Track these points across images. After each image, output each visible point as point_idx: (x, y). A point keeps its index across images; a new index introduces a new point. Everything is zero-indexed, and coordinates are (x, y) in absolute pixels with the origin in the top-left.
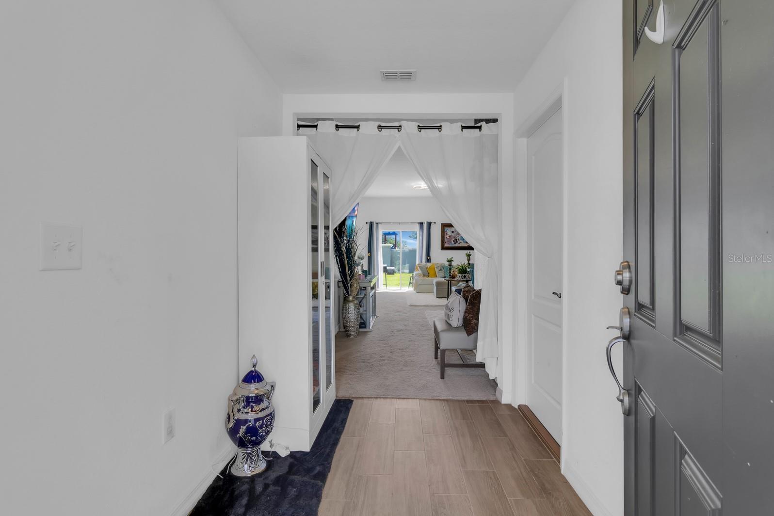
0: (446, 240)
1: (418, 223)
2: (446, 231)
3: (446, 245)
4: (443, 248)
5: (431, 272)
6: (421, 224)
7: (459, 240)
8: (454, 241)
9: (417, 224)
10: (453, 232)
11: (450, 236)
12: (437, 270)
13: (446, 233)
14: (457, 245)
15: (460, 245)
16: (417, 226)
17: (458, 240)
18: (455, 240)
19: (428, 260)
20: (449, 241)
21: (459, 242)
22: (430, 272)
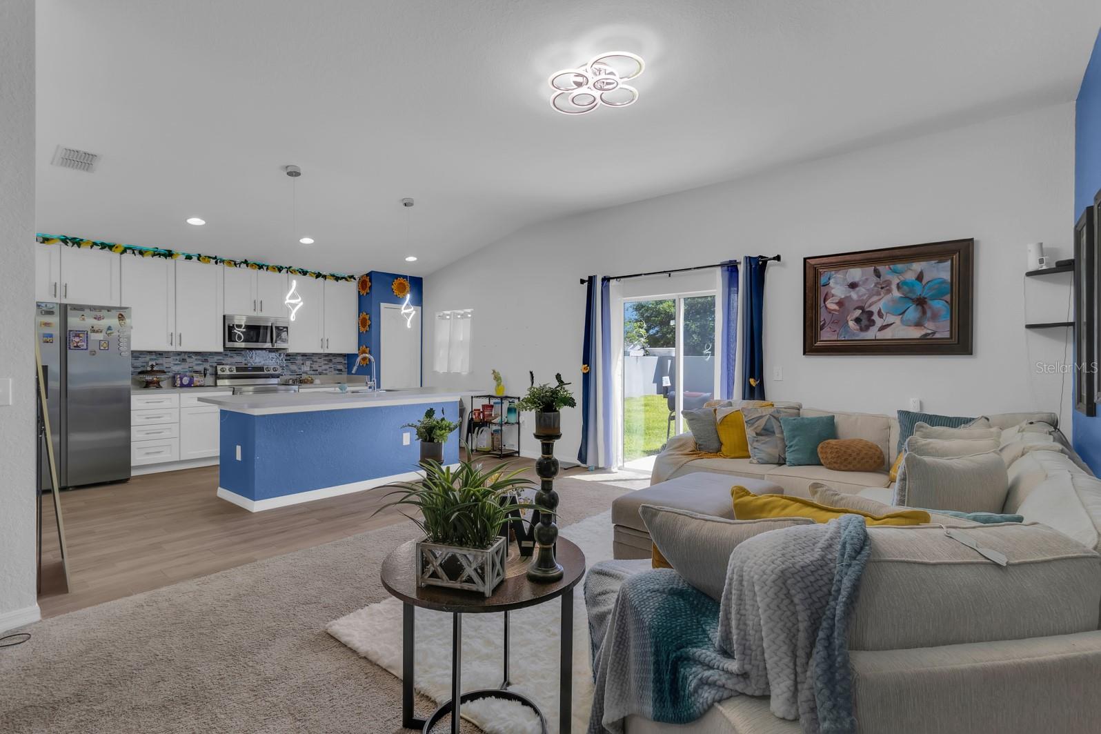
0: (823, 316)
1: (722, 265)
2: (826, 285)
3: (826, 336)
4: (812, 347)
5: (728, 437)
6: (731, 268)
7: (880, 314)
8: (858, 320)
9: (719, 269)
10: (853, 286)
11: (840, 303)
12: (750, 433)
13: (823, 291)
14: (872, 334)
15: (888, 334)
16: (718, 277)
17: (875, 317)
18: (864, 318)
19: (755, 391)
20: (840, 322)
21: (879, 322)
22: (723, 438)
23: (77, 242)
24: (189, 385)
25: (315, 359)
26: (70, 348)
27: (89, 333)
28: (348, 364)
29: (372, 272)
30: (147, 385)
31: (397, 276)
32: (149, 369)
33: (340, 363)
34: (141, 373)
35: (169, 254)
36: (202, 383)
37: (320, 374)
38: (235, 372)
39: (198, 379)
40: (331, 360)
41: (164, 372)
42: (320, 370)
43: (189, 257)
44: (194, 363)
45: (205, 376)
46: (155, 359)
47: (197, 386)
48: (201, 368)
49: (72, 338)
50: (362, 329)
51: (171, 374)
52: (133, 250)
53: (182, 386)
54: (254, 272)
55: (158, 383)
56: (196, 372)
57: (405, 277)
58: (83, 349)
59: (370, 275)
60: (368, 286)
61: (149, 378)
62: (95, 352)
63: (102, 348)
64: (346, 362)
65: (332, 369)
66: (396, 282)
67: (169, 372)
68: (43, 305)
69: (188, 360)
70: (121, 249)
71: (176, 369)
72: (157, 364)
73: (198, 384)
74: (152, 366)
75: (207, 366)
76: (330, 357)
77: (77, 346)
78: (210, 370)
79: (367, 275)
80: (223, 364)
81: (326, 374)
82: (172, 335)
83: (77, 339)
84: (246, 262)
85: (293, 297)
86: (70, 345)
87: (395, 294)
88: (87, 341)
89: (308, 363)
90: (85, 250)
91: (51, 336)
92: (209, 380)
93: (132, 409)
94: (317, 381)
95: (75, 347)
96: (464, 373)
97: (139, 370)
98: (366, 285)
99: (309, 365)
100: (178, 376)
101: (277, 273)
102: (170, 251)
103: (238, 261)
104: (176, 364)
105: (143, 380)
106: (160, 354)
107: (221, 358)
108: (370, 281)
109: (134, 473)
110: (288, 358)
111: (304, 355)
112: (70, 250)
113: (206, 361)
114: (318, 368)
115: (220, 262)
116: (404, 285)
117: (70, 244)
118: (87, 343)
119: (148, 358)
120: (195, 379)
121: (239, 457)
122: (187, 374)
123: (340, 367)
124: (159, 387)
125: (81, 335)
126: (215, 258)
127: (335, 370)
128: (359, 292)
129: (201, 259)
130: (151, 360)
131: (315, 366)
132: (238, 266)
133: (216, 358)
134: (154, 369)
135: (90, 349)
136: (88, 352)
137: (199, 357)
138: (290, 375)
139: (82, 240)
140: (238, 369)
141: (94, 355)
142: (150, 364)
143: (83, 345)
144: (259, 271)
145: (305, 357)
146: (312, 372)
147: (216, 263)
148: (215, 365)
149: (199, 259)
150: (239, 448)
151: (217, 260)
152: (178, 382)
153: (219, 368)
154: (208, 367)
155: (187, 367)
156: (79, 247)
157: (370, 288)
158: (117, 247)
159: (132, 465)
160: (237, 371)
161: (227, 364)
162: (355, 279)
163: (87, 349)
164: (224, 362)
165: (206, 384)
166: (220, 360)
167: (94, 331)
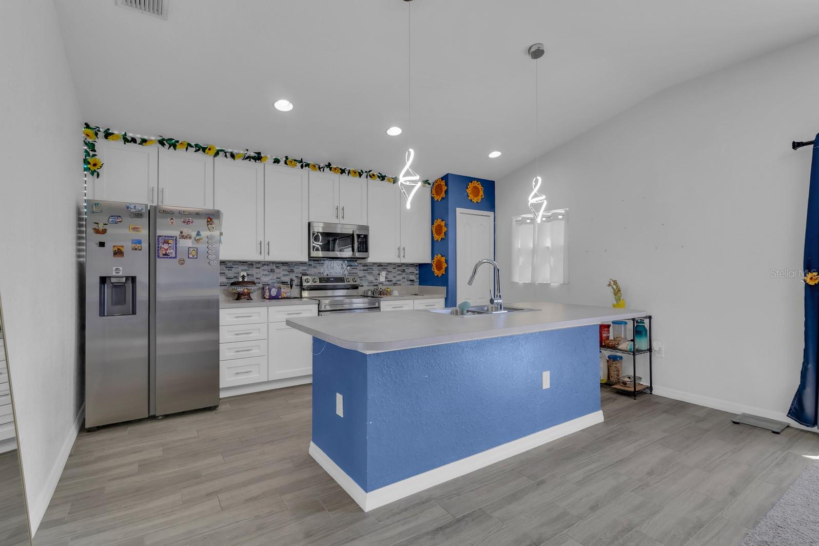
23: (173, 144)
24: (276, 298)
25: (390, 269)
26: (158, 256)
27: (178, 239)
28: (419, 274)
29: (447, 175)
30: (239, 297)
31: (471, 179)
32: (241, 280)
33: (412, 273)
34: (233, 284)
35: (258, 157)
36: (288, 295)
37: (395, 284)
38: (318, 284)
39: (285, 291)
40: (404, 271)
41: (254, 283)
42: (394, 280)
43: (277, 161)
44: (281, 273)
45: (291, 288)
46: (246, 270)
47: (284, 298)
48: (287, 279)
49: (161, 245)
50: (436, 237)
51: (260, 285)
52: (225, 153)
53: (271, 298)
54: (336, 176)
55: (249, 294)
56: (284, 283)
57: (478, 180)
58: (172, 258)
59: (445, 178)
60: (444, 191)
61: (240, 289)
62: (184, 260)
63: (191, 256)
64: (417, 272)
65: (405, 280)
66: (471, 185)
67: (259, 283)
68: (132, 207)
69: (277, 270)
70: (214, 152)
71: (265, 279)
72: (248, 275)
73: (285, 295)
74: (243, 277)
75: (293, 276)
76: (402, 267)
77: (166, 254)
78: (296, 282)
79: (442, 179)
80: (307, 275)
81: (400, 285)
82: (260, 244)
83: (166, 246)
84: (329, 166)
85: (408, 174)
86: (158, 253)
87: (470, 198)
88: (176, 248)
89: (384, 274)
90: (180, 152)
91: (140, 242)
92: (295, 291)
93: (220, 325)
94: (396, 293)
95: (164, 255)
96: (555, 284)
97: (232, 281)
98: (441, 189)
99: (385, 275)
100: (267, 288)
101: (358, 178)
102: (259, 154)
103: (322, 165)
104: (266, 275)
105: (235, 291)
106: (250, 264)
107: (305, 268)
108: (447, 185)
109: (222, 395)
110: (366, 268)
111: (380, 265)
112: (166, 151)
113: (292, 271)
114: (393, 279)
115: (306, 166)
116: (478, 188)
117: (167, 146)
118: (176, 251)
119: (241, 267)
120: (282, 290)
121: (340, 411)
122: (275, 285)
123: (412, 277)
124: (250, 299)
125: (170, 241)
126: (301, 161)
127: (408, 280)
128: (432, 198)
129: (288, 163)
130: (243, 270)
131: (390, 277)
132: (322, 170)
133: (301, 268)
134: (246, 280)
135: (179, 257)
136: (176, 260)
137: (286, 268)
138: (368, 286)
139: (177, 142)
140: (321, 280)
141: (183, 264)
142: (242, 274)
143: (172, 253)
144: (341, 176)
145: (381, 267)
146: (388, 283)
147: (302, 167)
148: (300, 275)
149: (286, 163)
150: (339, 398)
151: (304, 165)
152: (267, 294)
153: (304, 278)
154: (294, 278)
155: (275, 277)
156: (175, 150)
157: (446, 192)
158: (210, 149)
159: (220, 387)
160: (320, 282)
161: (310, 275)
162: (429, 184)
163: (175, 257)
164: (308, 272)
165: (293, 296)
166: (305, 270)
167: (183, 237)
